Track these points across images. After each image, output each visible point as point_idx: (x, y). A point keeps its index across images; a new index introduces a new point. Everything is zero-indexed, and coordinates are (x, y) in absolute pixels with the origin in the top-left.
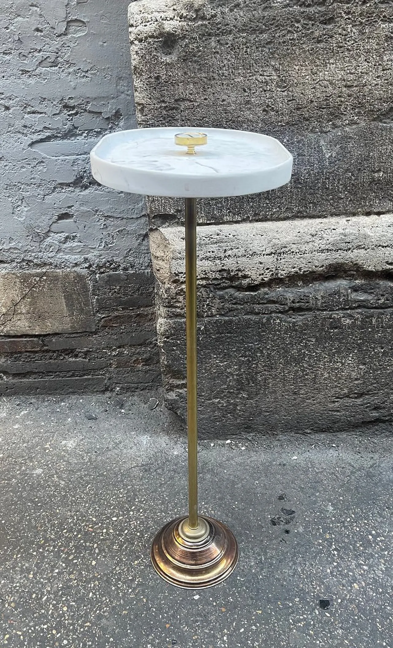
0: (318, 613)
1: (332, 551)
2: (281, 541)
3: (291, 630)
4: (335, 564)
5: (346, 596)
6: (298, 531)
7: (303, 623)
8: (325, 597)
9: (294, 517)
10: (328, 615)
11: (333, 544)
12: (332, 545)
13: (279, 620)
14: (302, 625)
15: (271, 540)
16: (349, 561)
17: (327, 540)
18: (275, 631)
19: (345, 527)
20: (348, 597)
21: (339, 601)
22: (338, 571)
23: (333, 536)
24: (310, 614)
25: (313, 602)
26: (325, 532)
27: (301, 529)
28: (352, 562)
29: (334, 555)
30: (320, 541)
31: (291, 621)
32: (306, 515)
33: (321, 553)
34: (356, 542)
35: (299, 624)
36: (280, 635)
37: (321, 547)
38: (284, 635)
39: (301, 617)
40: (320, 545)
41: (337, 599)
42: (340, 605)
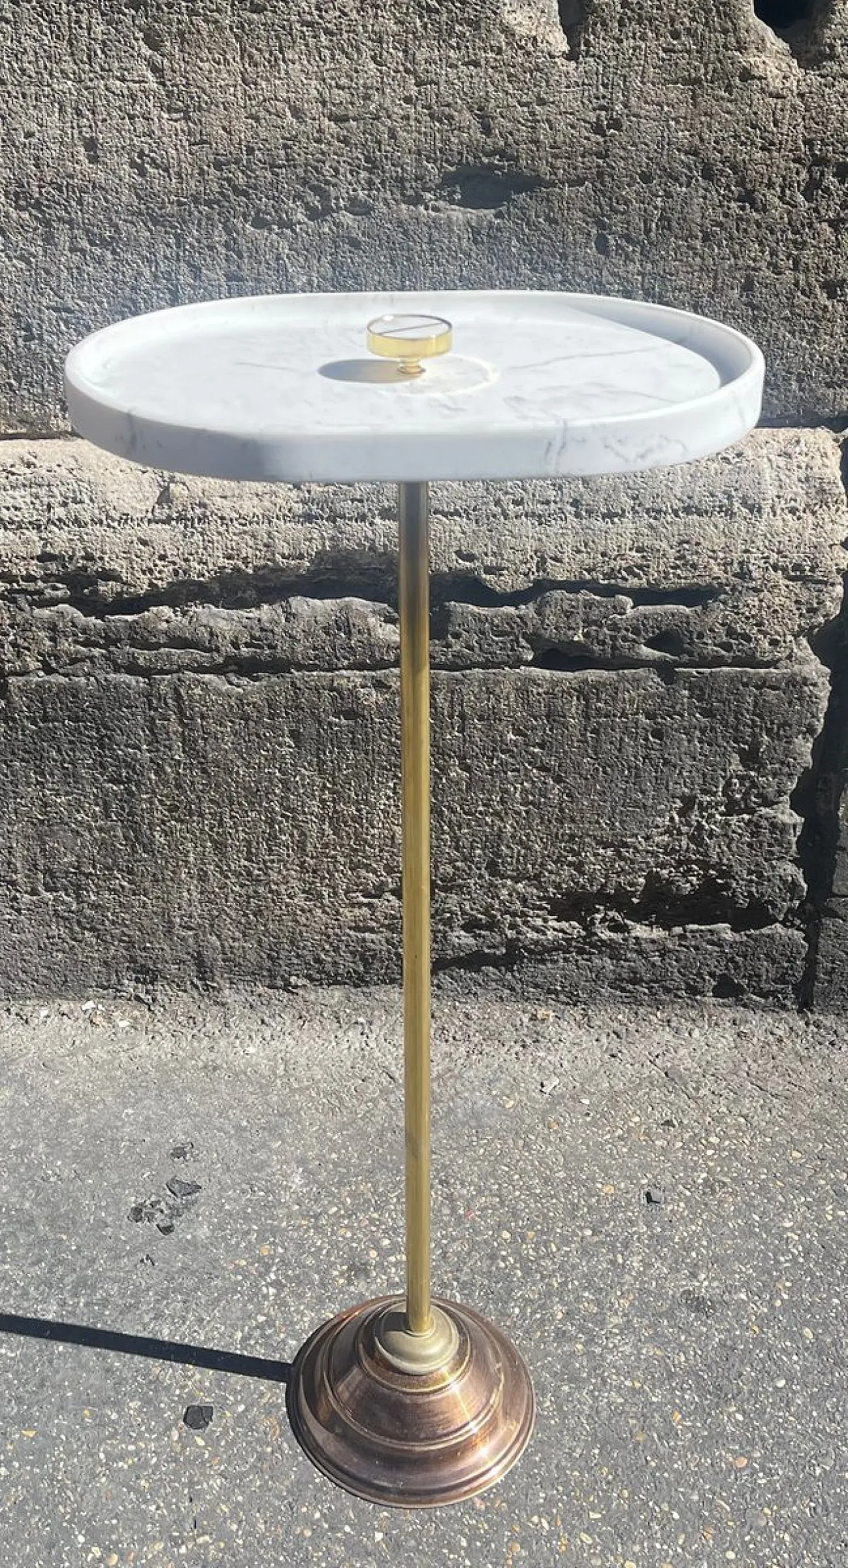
0: (176, 1438)
1: (264, 1289)
2: (142, 1261)
3: (94, 1476)
4: (261, 1319)
5: (262, 1395)
6: (194, 1237)
7: (130, 1462)
8: (207, 1400)
9: (196, 1201)
10: (201, 1442)
11: (274, 1269)
12: (268, 1272)
13: (71, 1453)
14: (126, 1467)
15: (118, 1257)
16: (297, 1311)
17: (260, 1259)
18: (52, 1479)
19: (316, 1227)
20: (265, 1400)
21: (241, 1408)
22: (263, 1336)
23: (280, 1250)
24: (157, 1439)
25: (173, 1410)
26: (261, 1239)
27: (204, 1232)
28: (303, 1315)
29: (266, 1297)
30: (243, 1263)
31: (102, 1456)
32: (229, 1198)
33: (235, 1292)
34: (332, 1265)
35: (121, 1464)
36: (63, 1488)
37: (240, 1278)
38: (74, 1491)
39: (132, 1448)
40: (238, 1270)
41: (237, 1403)
42: (239, 1419)
